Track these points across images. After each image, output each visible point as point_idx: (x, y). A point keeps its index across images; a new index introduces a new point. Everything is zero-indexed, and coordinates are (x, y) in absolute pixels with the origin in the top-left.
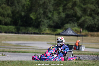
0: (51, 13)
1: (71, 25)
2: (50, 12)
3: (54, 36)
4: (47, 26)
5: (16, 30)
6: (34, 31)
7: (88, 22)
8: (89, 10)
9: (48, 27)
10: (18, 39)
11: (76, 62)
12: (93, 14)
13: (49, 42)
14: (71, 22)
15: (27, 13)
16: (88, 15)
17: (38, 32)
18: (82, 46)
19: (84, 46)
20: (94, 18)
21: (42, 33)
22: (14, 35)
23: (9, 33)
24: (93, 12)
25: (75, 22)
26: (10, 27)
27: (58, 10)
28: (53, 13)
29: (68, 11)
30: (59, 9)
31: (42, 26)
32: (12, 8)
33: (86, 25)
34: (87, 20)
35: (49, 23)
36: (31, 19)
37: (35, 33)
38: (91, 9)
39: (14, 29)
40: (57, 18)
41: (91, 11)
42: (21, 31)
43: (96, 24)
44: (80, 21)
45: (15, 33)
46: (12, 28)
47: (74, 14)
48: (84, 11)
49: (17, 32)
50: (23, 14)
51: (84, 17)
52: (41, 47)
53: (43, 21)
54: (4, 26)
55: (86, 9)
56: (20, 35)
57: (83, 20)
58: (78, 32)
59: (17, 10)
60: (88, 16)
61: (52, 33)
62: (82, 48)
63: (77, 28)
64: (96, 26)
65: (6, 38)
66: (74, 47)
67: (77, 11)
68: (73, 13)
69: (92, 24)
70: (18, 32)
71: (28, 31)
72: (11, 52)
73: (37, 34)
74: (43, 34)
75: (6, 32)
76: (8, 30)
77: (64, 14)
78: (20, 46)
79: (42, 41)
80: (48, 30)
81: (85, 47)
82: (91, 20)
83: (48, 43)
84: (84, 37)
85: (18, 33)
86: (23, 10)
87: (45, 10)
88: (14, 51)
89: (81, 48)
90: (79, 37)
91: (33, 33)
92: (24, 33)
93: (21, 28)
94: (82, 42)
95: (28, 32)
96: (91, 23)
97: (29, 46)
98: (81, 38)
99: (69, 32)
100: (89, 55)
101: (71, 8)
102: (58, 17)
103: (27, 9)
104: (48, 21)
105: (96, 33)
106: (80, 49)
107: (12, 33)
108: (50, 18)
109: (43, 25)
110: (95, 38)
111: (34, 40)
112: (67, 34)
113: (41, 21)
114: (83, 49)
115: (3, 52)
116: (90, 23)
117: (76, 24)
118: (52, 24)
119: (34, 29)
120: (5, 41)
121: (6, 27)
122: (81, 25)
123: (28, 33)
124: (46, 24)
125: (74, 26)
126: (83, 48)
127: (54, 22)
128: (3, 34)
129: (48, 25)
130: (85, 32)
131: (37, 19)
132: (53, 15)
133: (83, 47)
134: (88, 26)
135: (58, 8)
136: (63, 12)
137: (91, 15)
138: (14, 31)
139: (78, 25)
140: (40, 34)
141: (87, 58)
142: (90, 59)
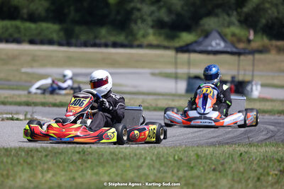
1: (221, 19)
3: (171, 53)
4: (150, 23)
5: (62, 34)
6: (112, 39)
7: (270, 12)
9: (152, 27)
10: (69, 62)
11: (241, 154)
13: (157, 71)
14: (219, 11)
17: (126, 42)
18: (254, 83)
19: (260, 82)
21: (136, 43)
22: (57, 51)
23: (42, 43)
25: (230, 12)
26: (44, 25)
31: (136, 22)
33: (264, 21)
34: (267, 5)
35: (157, 14)
37: (115, 45)
42: (77, 38)
44: (245, 10)
45: (60, 44)
46: (51, 28)
49: (65, 42)
52: (135, 87)
53: (139, 10)
54: (28, 24)
56: (73, 49)
57: (254, 5)
58: (240, 40)
61: (166, 43)
62: (252, 89)
63: (237, 30)
65: (34, 59)
69: (280, 16)
70: (68, 40)
71: (96, 37)
72: (49, 106)
73: (123, 46)
74: (140, 46)
75: (32, 42)
76: (39, 34)
79: (137, 67)
80: (154, 34)
81: (263, 86)
82: (276, 5)
83: (153, 74)
84: (257, 56)
85: (69, 44)
88: (58, 101)
89: (249, 88)
90: (242, 57)
91: (110, 43)
92: (85, 45)
93: (77, 29)
94: (253, 71)
95: (98, 41)
96: (278, 13)
98: (250, 57)
99: (214, 43)
100: (274, 114)
104: (153, 8)
106: (246, 92)
107: (51, 42)
109: (139, 21)
111: (114, 63)
112: (210, 49)
113: (133, 9)
114: (256, 91)
115: (28, 104)
116: (276, 14)
117: (234, 19)
118: (166, 19)
119: (115, 32)
120: (32, 67)
121: (33, 26)
122: (248, 22)
123: (95, 45)
124: (149, 20)
125: (229, 26)
126: (254, 88)
127: (170, 11)
128: (26, 47)
129: (153, 21)
130: (258, 41)
133: (256, 85)
134: (270, 21)
138: (55, 37)
139: (240, 21)
140: (130, 46)
141: (272, 128)
142: (279, 130)
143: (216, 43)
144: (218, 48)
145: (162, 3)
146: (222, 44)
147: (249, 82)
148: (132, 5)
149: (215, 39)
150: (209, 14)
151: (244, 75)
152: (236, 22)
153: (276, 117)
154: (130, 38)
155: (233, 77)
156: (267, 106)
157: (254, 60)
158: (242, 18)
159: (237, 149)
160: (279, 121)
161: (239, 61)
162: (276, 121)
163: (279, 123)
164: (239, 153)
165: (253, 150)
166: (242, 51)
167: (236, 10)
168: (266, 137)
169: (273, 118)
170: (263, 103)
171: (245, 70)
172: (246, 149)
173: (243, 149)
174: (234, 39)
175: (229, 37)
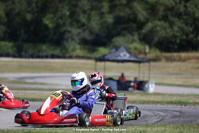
0: (86, 16)
1: (127, 38)
2: (84, 12)
3: (92, 62)
4: (78, 41)
5: (14, 49)
6: (51, 52)
7: (160, 33)
8: (162, 9)
9: (79, 44)
10: (21, 68)
12: (170, 17)
14: (125, 32)
15: (36, 15)
16: (160, 17)
17: (60, 55)
18: (150, 82)
19: (154, 82)
20: (172, 24)
21: (68, 55)
22: (12, 61)
23: (1, 56)
24: (169, 13)
25: (133, 33)
26: (3, 43)
27: (100, 9)
28: (89, 15)
29: (119, 10)
30: (102, 7)
31: (67, 41)
32: (7, 6)
33: (156, 39)
34: (158, 28)
35: (82, 35)
36: (46, 27)
37: (53, 57)
38: (166, 6)
39: (12, 48)
40: (97, 24)
41: (165, 10)
42: (26, 52)
43: (176, 37)
44: (144, 31)
45: (14, 56)
46: (7, 45)
47: (132, 17)
48: (152, 10)
49: (17, 55)
50: (29, 17)
51: (151, 23)
53: (70, 32)
55: (156, 6)
57: (150, 28)
58: (140, 53)
59: (17, 10)
60: (160, 20)
61: (89, 55)
62: (148, 86)
63: (137, 45)
64: (176, 41)
66: (132, 84)
67: (138, 10)
68: (130, 14)
69: (168, 35)
70: (19, 54)
71: (39, 51)
73: (58, 57)
74: (71, 57)
77: (112, 16)
78: (25, 83)
79: (69, 72)
80: (81, 49)
81: (156, 84)
82: (165, 28)
84: (152, 64)
85: (20, 56)
86: (30, 9)
87: (73, 9)
89: (146, 86)
90: (142, 64)
91: (49, 55)
92: (32, 57)
93: (26, 46)
94: (149, 74)
95: (40, 54)
96: (166, 33)
97: (42, 84)
98: (147, 64)
100: (164, 104)
101: (125, 5)
102: (99, 22)
103: (37, 7)
104: (79, 30)
105: (175, 54)
106: (144, 89)
107: (7, 55)
108: (83, 25)
109: (70, 40)
110: (174, 64)
111: (52, 69)
112: (119, 58)
113: (65, 31)
114: (152, 88)
116: (164, 35)
117: (136, 37)
118: (89, 38)
119: (52, 48)
122: (146, 39)
123: (39, 57)
124: (77, 39)
125: (133, 41)
126: (150, 86)
127: (91, 32)
129: (80, 39)
130: (154, 53)
131: (58, 26)
132: (89, 19)
133: (152, 83)
135: (100, 5)
136: (110, 12)
137: (165, 18)
138: (11, 51)
139: (140, 39)
140: (64, 57)
141: (162, 114)
142: (167, 115)
143: (123, 55)
144: (125, 58)
145: (85, 27)
146: (128, 55)
147: (146, 82)
148: (64, 28)
149: (122, 52)
150: (118, 34)
151: (144, 77)
152: (138, 40)
153: (165, 106)
154: (64, 51)
155: (136, 78)
156: (159, 99)
157: (150, 66)
158: (142, 37)
159: (138, 129)
160: (167, 109)
161: (140, 67)
162: (165, 109)
163: (167, 111)
164: (139, 132)
165: (149, 129)
166: (142, 60)
167: (137, 31)
168: (158, 120)
169: (163, 106)
170: (156, 97)
171: (144, 73)
172: (144, 129)
173: (141, 129)
174: (136, 52)
175: (133, 51)
